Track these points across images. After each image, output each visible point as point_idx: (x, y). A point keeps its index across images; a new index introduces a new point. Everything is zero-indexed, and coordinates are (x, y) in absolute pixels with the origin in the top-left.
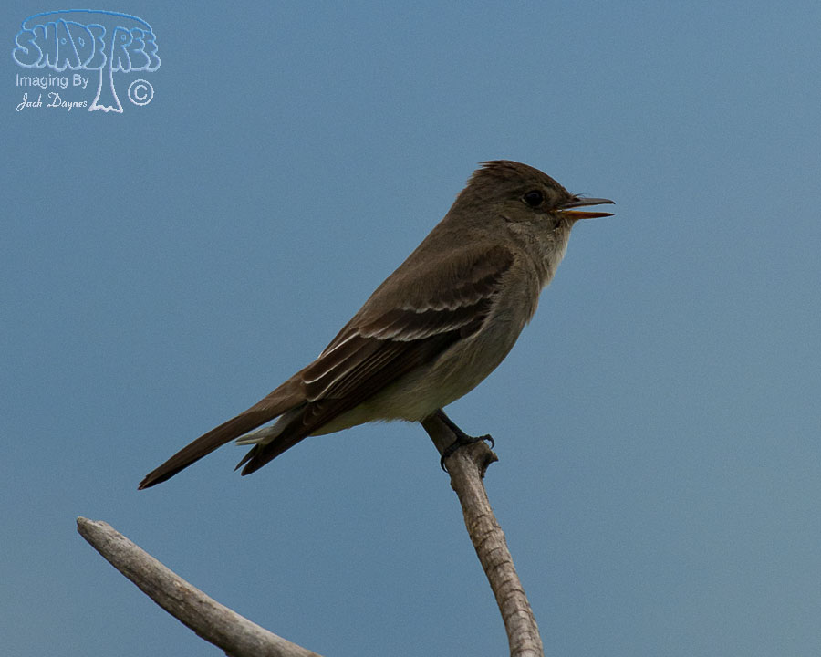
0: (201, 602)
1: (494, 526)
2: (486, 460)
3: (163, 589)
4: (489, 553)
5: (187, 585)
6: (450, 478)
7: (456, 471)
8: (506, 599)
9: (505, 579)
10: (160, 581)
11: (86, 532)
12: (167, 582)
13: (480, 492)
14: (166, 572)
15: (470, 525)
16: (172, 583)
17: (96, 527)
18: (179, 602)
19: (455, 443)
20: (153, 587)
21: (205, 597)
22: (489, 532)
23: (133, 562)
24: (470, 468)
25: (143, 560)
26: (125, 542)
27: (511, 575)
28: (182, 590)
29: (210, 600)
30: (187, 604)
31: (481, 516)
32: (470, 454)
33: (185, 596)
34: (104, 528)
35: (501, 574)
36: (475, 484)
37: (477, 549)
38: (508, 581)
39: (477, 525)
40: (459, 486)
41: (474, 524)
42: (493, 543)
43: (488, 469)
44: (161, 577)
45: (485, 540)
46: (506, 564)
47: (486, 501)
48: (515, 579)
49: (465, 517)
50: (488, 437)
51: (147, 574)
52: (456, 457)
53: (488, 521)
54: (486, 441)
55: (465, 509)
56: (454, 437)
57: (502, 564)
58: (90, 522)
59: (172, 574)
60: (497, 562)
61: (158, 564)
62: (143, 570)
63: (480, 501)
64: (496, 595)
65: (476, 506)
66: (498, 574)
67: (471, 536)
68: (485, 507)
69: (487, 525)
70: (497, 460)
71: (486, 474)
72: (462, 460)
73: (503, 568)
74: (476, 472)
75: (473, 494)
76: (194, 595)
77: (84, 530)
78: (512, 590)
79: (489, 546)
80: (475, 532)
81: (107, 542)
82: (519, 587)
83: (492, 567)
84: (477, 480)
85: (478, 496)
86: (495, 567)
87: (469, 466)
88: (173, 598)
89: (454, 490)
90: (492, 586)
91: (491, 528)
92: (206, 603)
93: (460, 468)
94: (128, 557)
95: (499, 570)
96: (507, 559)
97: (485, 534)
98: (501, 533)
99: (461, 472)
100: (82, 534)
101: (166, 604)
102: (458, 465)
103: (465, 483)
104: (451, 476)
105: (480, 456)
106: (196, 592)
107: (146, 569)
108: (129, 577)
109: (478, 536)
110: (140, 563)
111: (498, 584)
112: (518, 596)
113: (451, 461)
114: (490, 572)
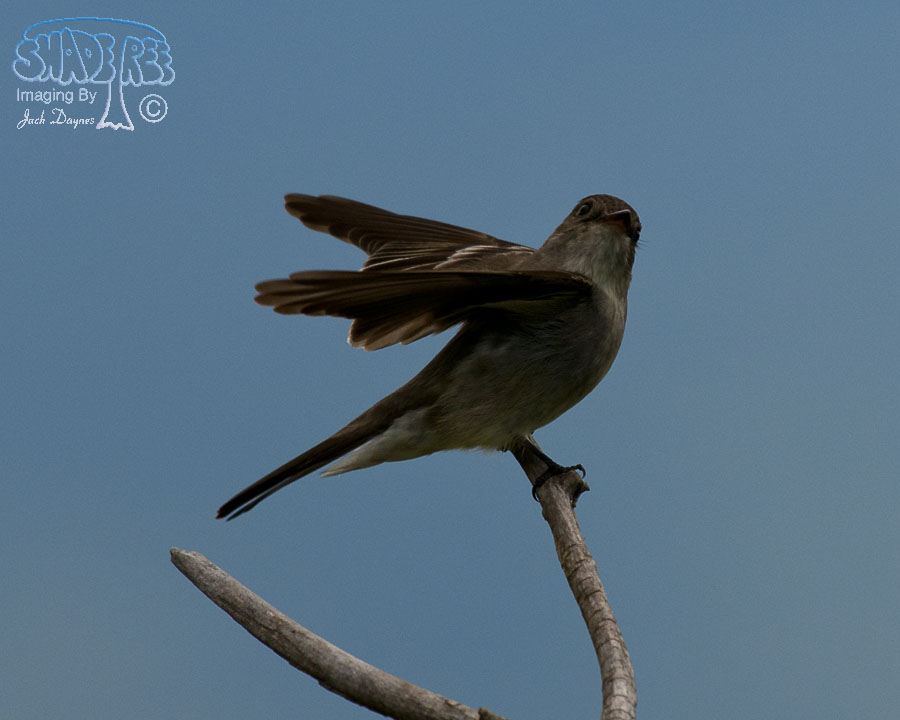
0: (294, 632)
1: (586, 555)
2: (578, 490)
3: (257, 619)
4: (581, 582)
5: (280, 615)
6: (541, 508)
7: (548, 501)
8: (597, 628)
9: (597, 609)
10: (253, 611)
11: (180, 562)
12: (261, 612)
13: (572, 521)
14: (260, 602)
15: (562, 554)
16: (265, 613)
17: (189, 557)
18: (273, 631)
19: (547, 472)
20: (246, 617)
21: (298, 627)
22: (581, 561)
23: (226, 592)
24: (562, 498)
25: (236, 590)
26: (218, 572)
27: (604, 604)
28: (275, 620)
29: (304, 630)
30: (280, 633)
31: (573, 545)
32: (561, 484)
33: (278, 626)
34: (198, 558)
35: (593, 603)
36: (566, 513)
37: (570, 578)
38: (600, 610)
39: (568, 555)
40: (551, 515)
41: (566, 553)
42: (585, 572)
43: (580, 498)
44: (254, 607)
45: (576, 570)
46: (597, 594)
47: (577, 531)
48: (607, 609)
49: (557, 546)
50: (579, 467)
51: (240, 603)
52: (547, 487)
53: (580, 551)
54: (578, 471)
55: (557, 538)
56: (545, 467)
57: (593, 593)
58: (183, 552)
59: (265, 603)
60: (588, 591)
61: (251, 594)
62: (236, 600)
63: (572, 530)
64: (587, 624)
65: (567, 535)
66: (590, 603)
67: (562, 566)
68: (577, 537)
69: (578, 554)
70: (588, 490)
71: (577, 504)
72: (553, 489)
73: (594, 597)
74: (568, 501)
75: (565, 524)
76: (287, 624)
77: (178, 561)
78: (604, 619)
79: (580, 576)
80: (567, 561)
81: (201, 572)
82: (610, 616)
83: (584, 596)
84: (569, 510)
85: (570, 525)
86: (587, 597)
87: (561, 495)
88: (267, 628)
89: (546, 519)
90: (584, 615)
91: (582, 557)
92: (299, 632)
93: (552, 498)
94: (222, 587)
95: (591, 599)
96: (598, 588)
97: (577, 563)
98: (592, 563)
99: (553, 502)
100: (175, 564)
101: (259, 633)
102: (550, 495)
103: (557, 512)
104: (542, 506)
105: (571, 486)
106: (289, 622)
107: (239, 599)
108: (223, 607)
109: (569, 565)
110: (233, 593)
111: (589, 614)
112: (609, 625)
113: (542, 491)
114: (581, 602)
